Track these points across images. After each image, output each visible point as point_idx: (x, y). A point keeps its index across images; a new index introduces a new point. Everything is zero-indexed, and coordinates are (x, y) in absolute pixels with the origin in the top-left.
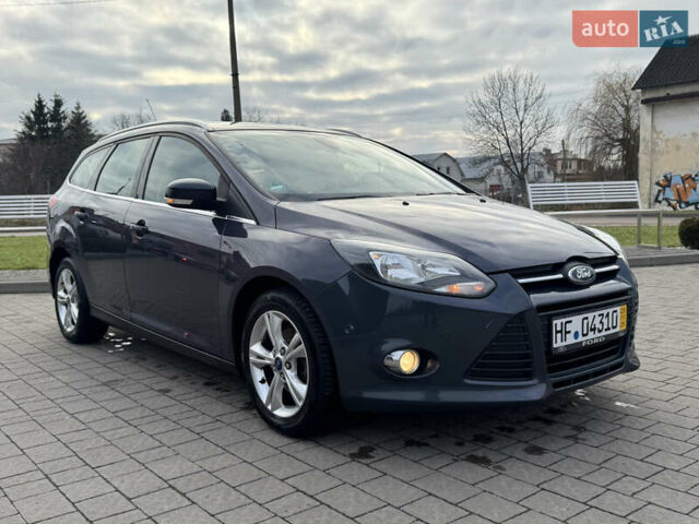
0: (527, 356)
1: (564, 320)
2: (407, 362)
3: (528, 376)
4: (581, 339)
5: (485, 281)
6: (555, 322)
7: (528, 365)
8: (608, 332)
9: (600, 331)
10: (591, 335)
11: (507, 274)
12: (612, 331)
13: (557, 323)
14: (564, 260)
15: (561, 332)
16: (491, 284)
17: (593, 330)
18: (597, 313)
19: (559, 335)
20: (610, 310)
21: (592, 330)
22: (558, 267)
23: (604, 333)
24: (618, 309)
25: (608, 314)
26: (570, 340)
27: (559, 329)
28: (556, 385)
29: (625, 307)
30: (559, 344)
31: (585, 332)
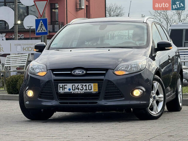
0: (51, 93)
1: (63, 84)
9: (81, 90)
10: (77, 90)
12: (88, 91)
15: (62, 87)
24: (92, 84)
28: (60, 103)
29: (97, 84)
30: (61, 91)
31: (74, 89)
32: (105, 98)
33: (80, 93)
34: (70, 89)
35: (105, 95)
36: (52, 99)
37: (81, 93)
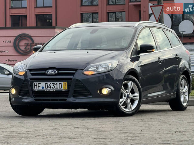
1: (38, 83)
4: (44, 89)
9: (53, 88)
10: (49, 89)
12: (59, 89)
13: (35, 83)
15: (37, 86)
18: (51, 83)
20: (58, 83)
21: (49, 87)
23: (55, 89)
24: (62, 83)
25: (57, 84)
26: (40, 88)
28: (35, 100)
29: (66, 83)
30: (35, 89)
31: (46, 87)
32: (74, 96)
33: (51, 90)
34: (43, 88)
35: (74, 93)
36: (28, 96)
37: (53, 90)
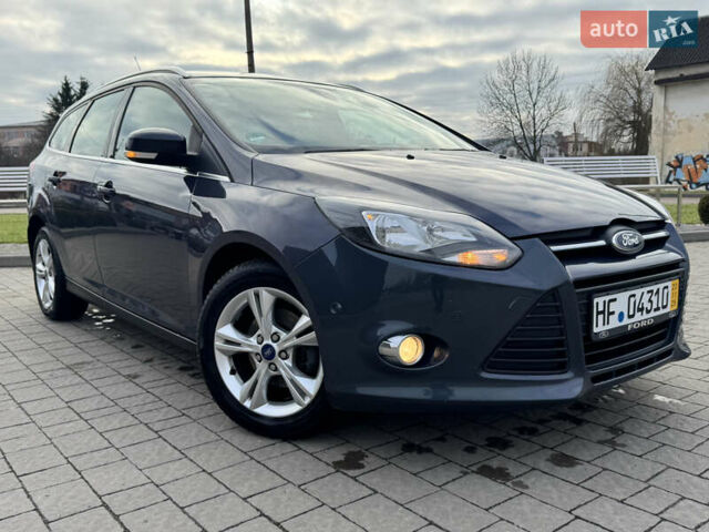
0: (560, 343)
1: (607, 298)
2: (408, 350)
3: (562, 368)
5: (510, 249)
6: (596, 300)
7: (562, 354)
8: (658, 313)
9: (648, 312)
11: (537, 239)
12: (662, 312)
13: (599, 301)
14: (608, 223)
15: (603, 312)
16: (517, 252)
17: (641, 310)
18: (646, 289)
19: (601, 317)
20: (661, 286)
21: (639, 310)
22: (598, 232)
23: (653, 314)
24: (670, 285)
25: (658, 291)
26: (614, 323)
27: (601, 309)
28: (596, 379)
29: (678, 281)
33: (645, 323)
37: (649, 322)
